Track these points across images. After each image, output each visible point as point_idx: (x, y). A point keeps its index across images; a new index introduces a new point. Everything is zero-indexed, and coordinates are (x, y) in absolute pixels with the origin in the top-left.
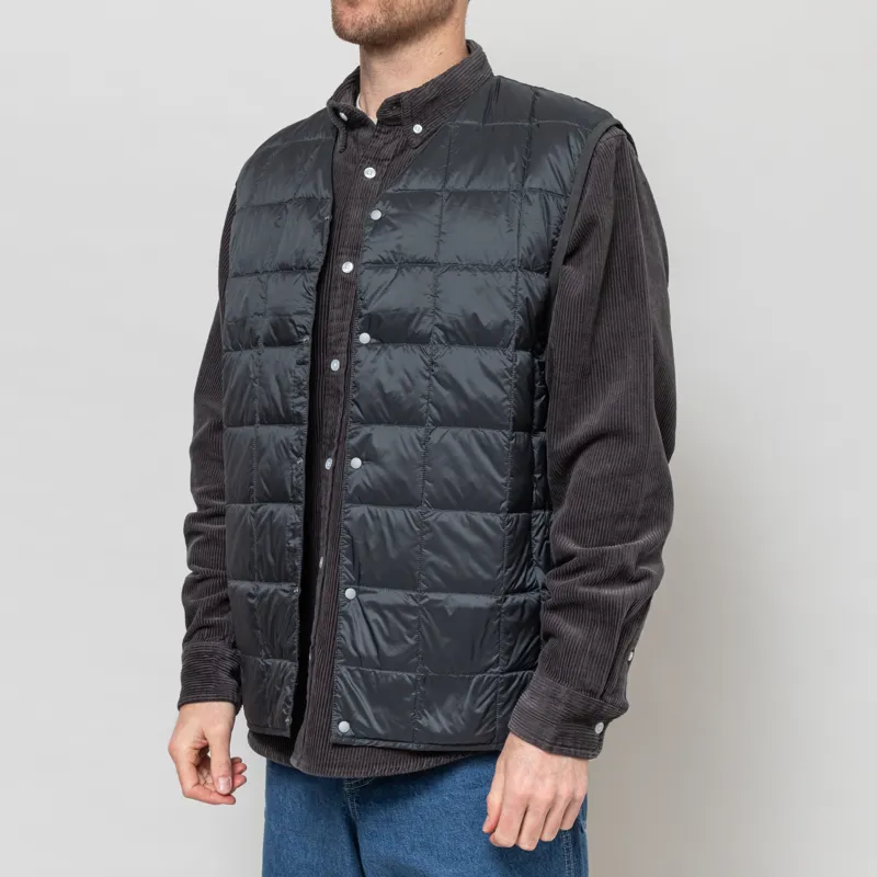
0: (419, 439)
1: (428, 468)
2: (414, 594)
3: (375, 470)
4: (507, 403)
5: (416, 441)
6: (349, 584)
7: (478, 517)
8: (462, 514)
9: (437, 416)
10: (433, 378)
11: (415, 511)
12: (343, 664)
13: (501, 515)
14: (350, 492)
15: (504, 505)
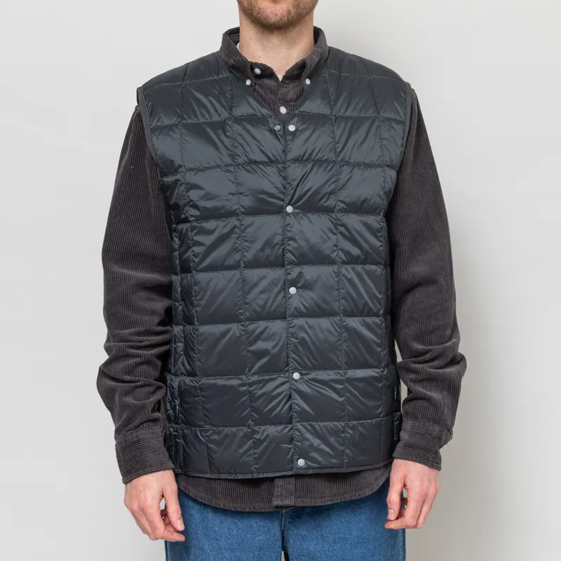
0: (335, 272)
1: (342, 291)
2: (340, 372)
3: (309, 295)
4: (381, 248)
5: (334, 275)
6: (296, 370)
7: (369, 320)
8: (360, 318)
9: (344, 258)
10: (338, 234)
11: (336, 319)
12: (297, 422)
13: (380, 318)
14: (292, 310)
15: (381, 312)
